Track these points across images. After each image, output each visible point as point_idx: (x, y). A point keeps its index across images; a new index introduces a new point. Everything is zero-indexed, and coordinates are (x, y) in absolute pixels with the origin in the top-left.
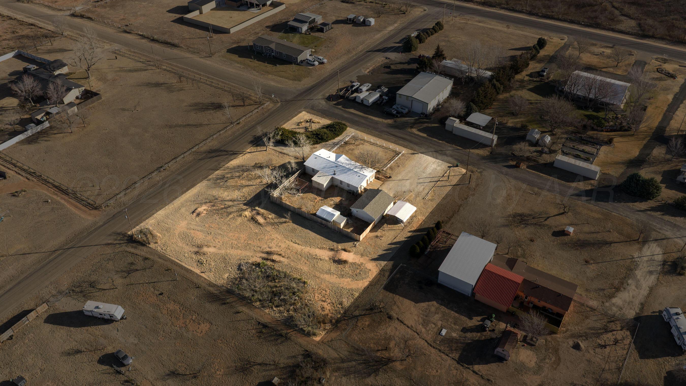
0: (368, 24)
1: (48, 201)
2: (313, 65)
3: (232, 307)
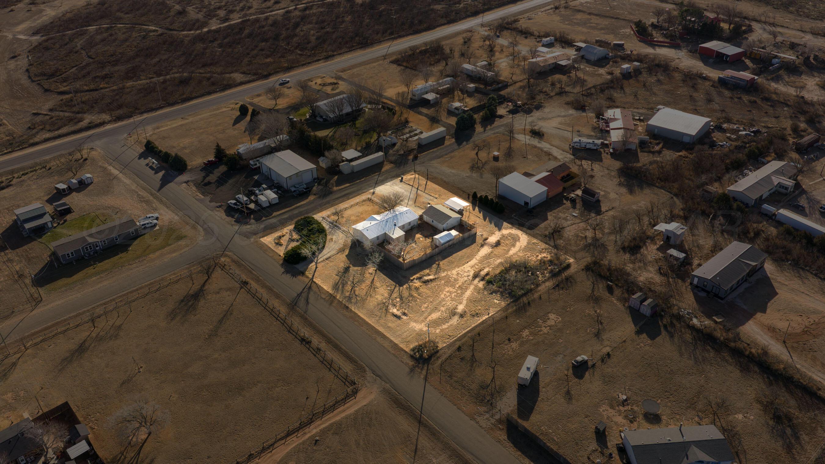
1: (316, 441)
2: (155, 225)
3: (534, 300)
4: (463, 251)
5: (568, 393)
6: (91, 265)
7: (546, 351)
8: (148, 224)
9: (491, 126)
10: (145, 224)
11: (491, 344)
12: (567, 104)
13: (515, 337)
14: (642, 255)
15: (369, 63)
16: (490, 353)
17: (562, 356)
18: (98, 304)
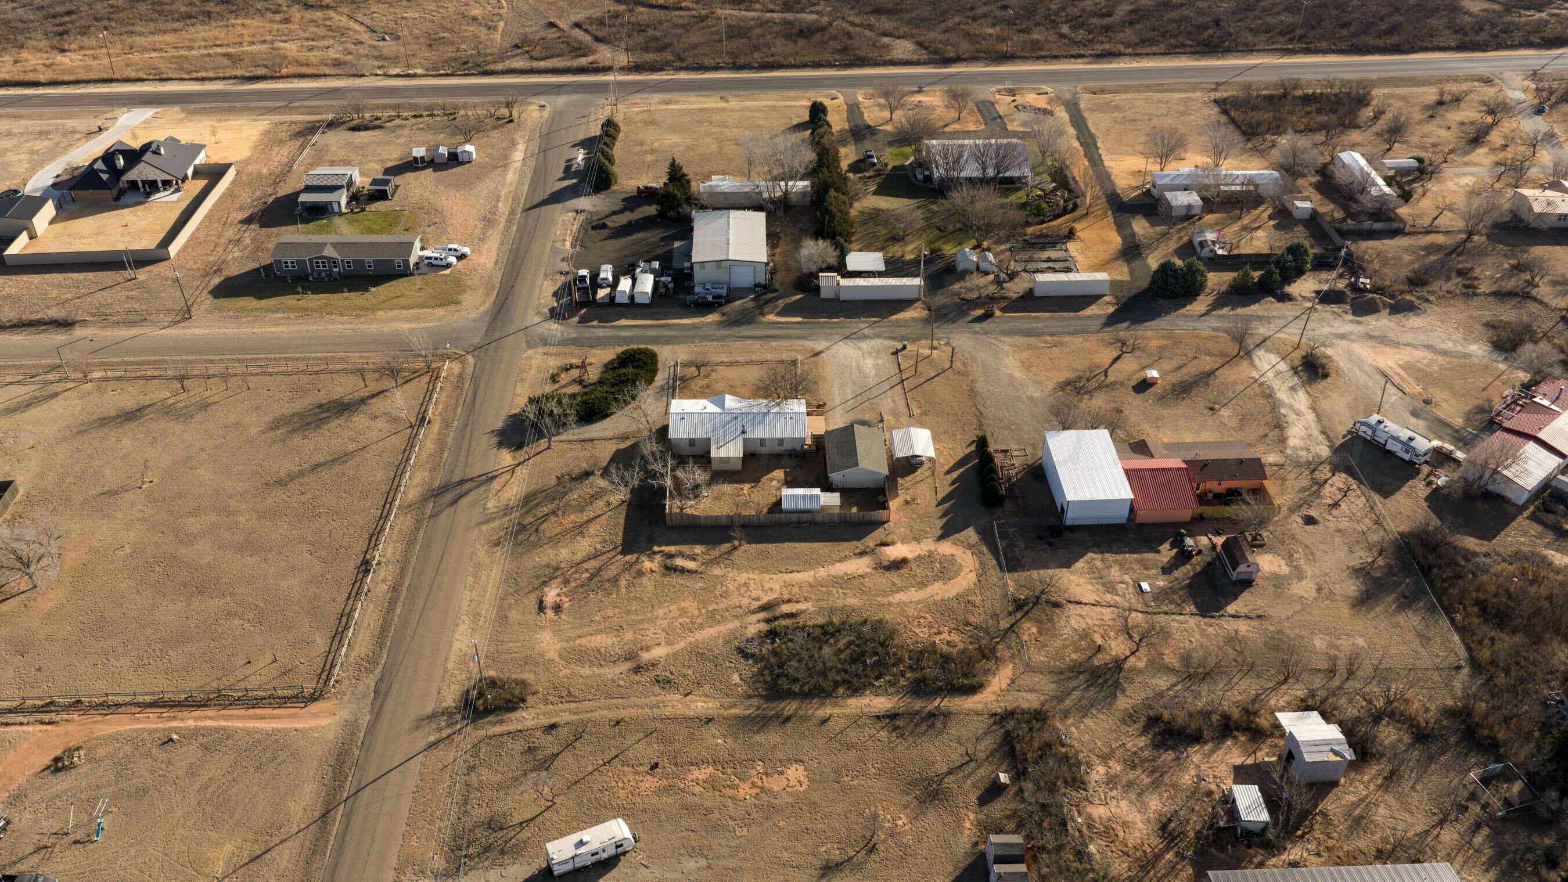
0: (466, 159)
1: (171, 740)
2: (448, 266)
3: (805, 719)
4: (815, 545)
7: (689, 833)
8: (436, 259)
9: (1233, 309)
10: (430, 258)
11: (614, 752)
13: (671, 769)
14: (1178, 759)
15: (1168, 91)
16: (590, 769)
17: (703, 862)
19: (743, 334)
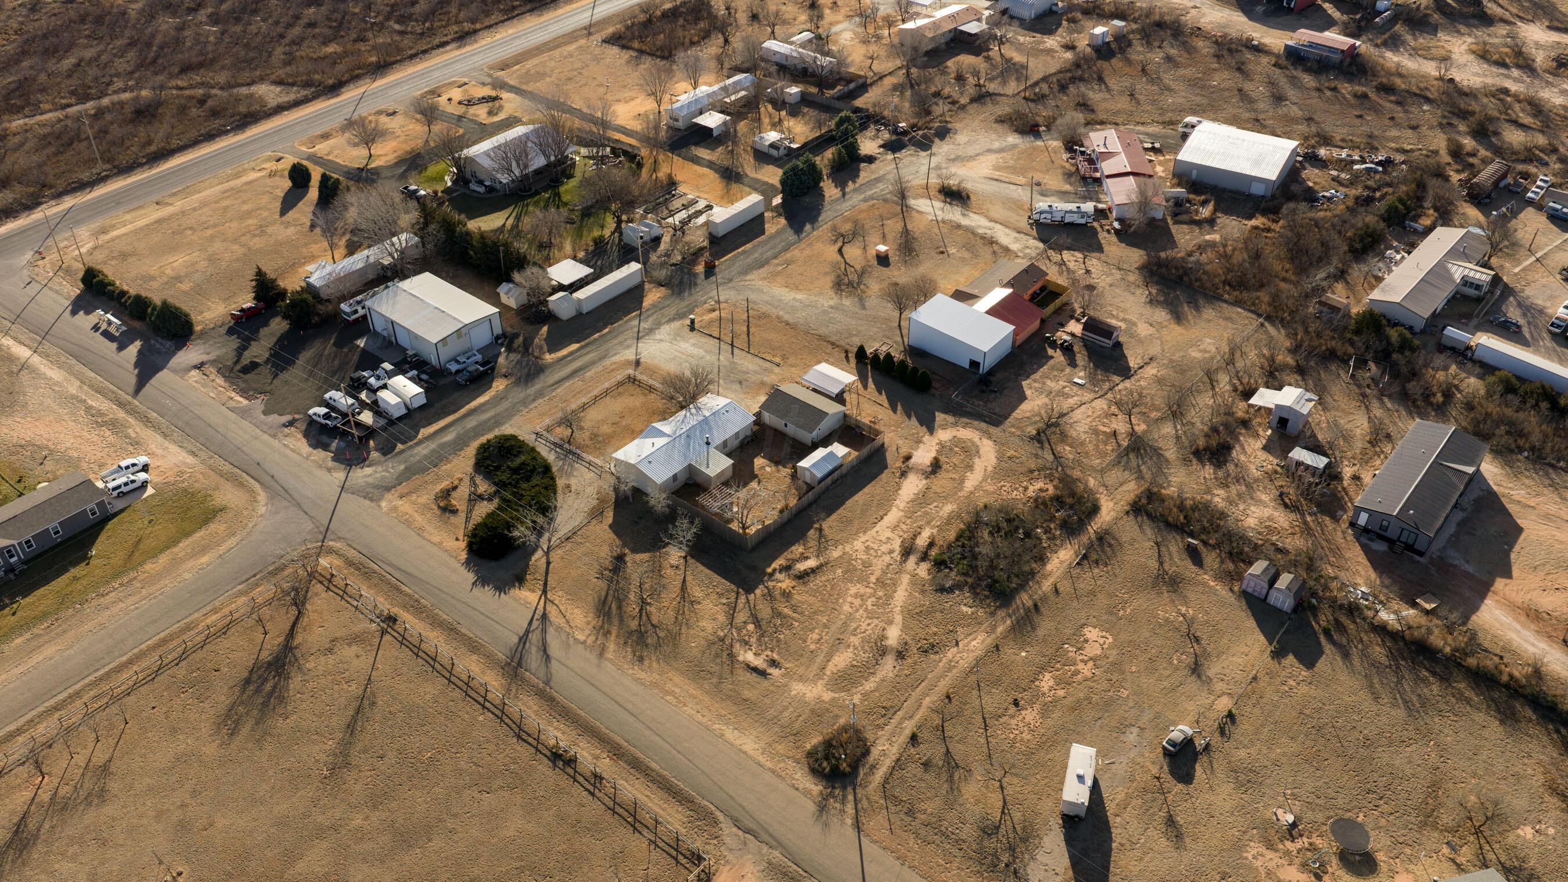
2: (144, 485)
3: (1045, 598)
4: (866, 490)
5: (1170, 821)
6: (6, 606)
7: (1100, 721)
8: (126, 484)
9: (854, 182)
10: (119, 487)
11: (978, 718)
12: (1000, 121)
13: (1026, 696)
14: (1236, 465)
15: (558, 46)
16: (983, 740)
17: (1135, 730)
18: (41, 709)
19: (551, 381)
